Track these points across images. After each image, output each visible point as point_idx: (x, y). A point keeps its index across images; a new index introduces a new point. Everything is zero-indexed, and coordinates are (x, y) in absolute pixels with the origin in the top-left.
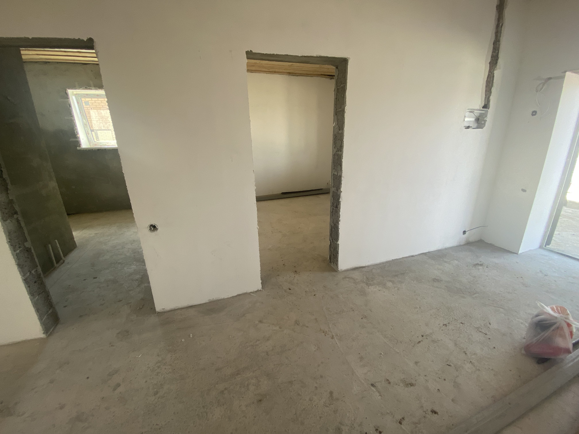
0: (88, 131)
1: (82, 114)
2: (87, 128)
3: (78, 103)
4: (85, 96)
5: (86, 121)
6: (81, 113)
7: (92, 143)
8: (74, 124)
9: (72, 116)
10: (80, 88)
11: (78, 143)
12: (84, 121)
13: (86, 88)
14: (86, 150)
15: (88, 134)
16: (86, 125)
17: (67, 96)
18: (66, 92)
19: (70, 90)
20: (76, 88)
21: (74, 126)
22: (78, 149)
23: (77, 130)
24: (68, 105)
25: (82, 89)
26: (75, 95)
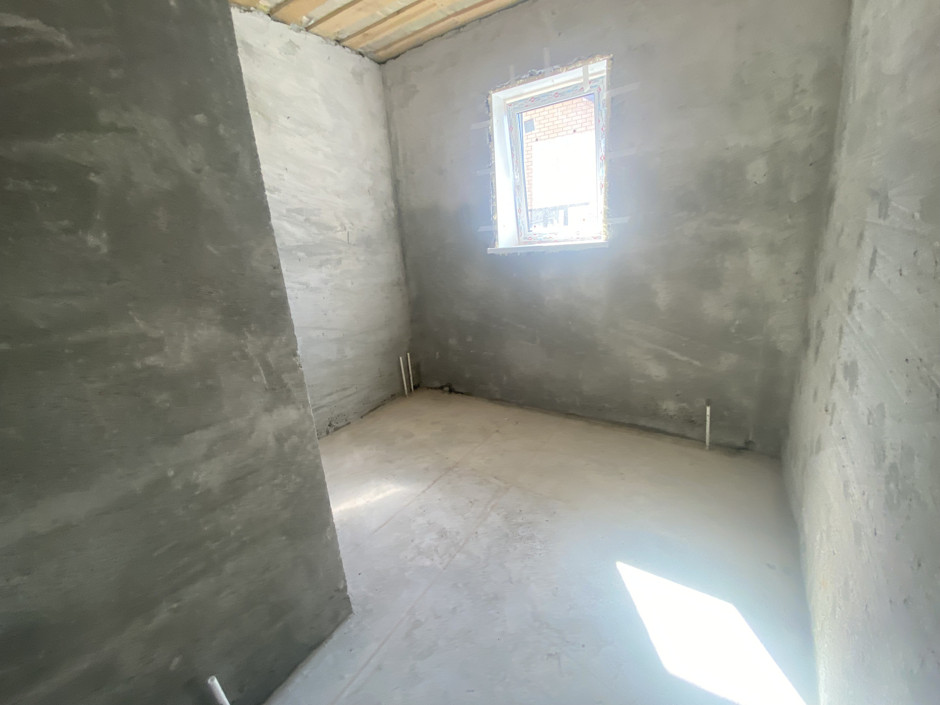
2: (519, 195)
3: (511, 129)
4: (530, 103)
6: (513, 155)
7: (523, 236)
8: (493, 187)
9: (490, 167)
10: (518, 80)
11: (492, 237)
12: (516, 177)
13: (531, 75)
14: (503, 255)
15: (520, 213)
16: (518, 187)
17: (487, 112)
18: (487, 100)
19: (496, 92)
20: (509, 84)
21: (491, 193)
22: (488, 253)
23: (494, 203)
24: (487, 135)
25: (521, 80)
26: (509, 107)
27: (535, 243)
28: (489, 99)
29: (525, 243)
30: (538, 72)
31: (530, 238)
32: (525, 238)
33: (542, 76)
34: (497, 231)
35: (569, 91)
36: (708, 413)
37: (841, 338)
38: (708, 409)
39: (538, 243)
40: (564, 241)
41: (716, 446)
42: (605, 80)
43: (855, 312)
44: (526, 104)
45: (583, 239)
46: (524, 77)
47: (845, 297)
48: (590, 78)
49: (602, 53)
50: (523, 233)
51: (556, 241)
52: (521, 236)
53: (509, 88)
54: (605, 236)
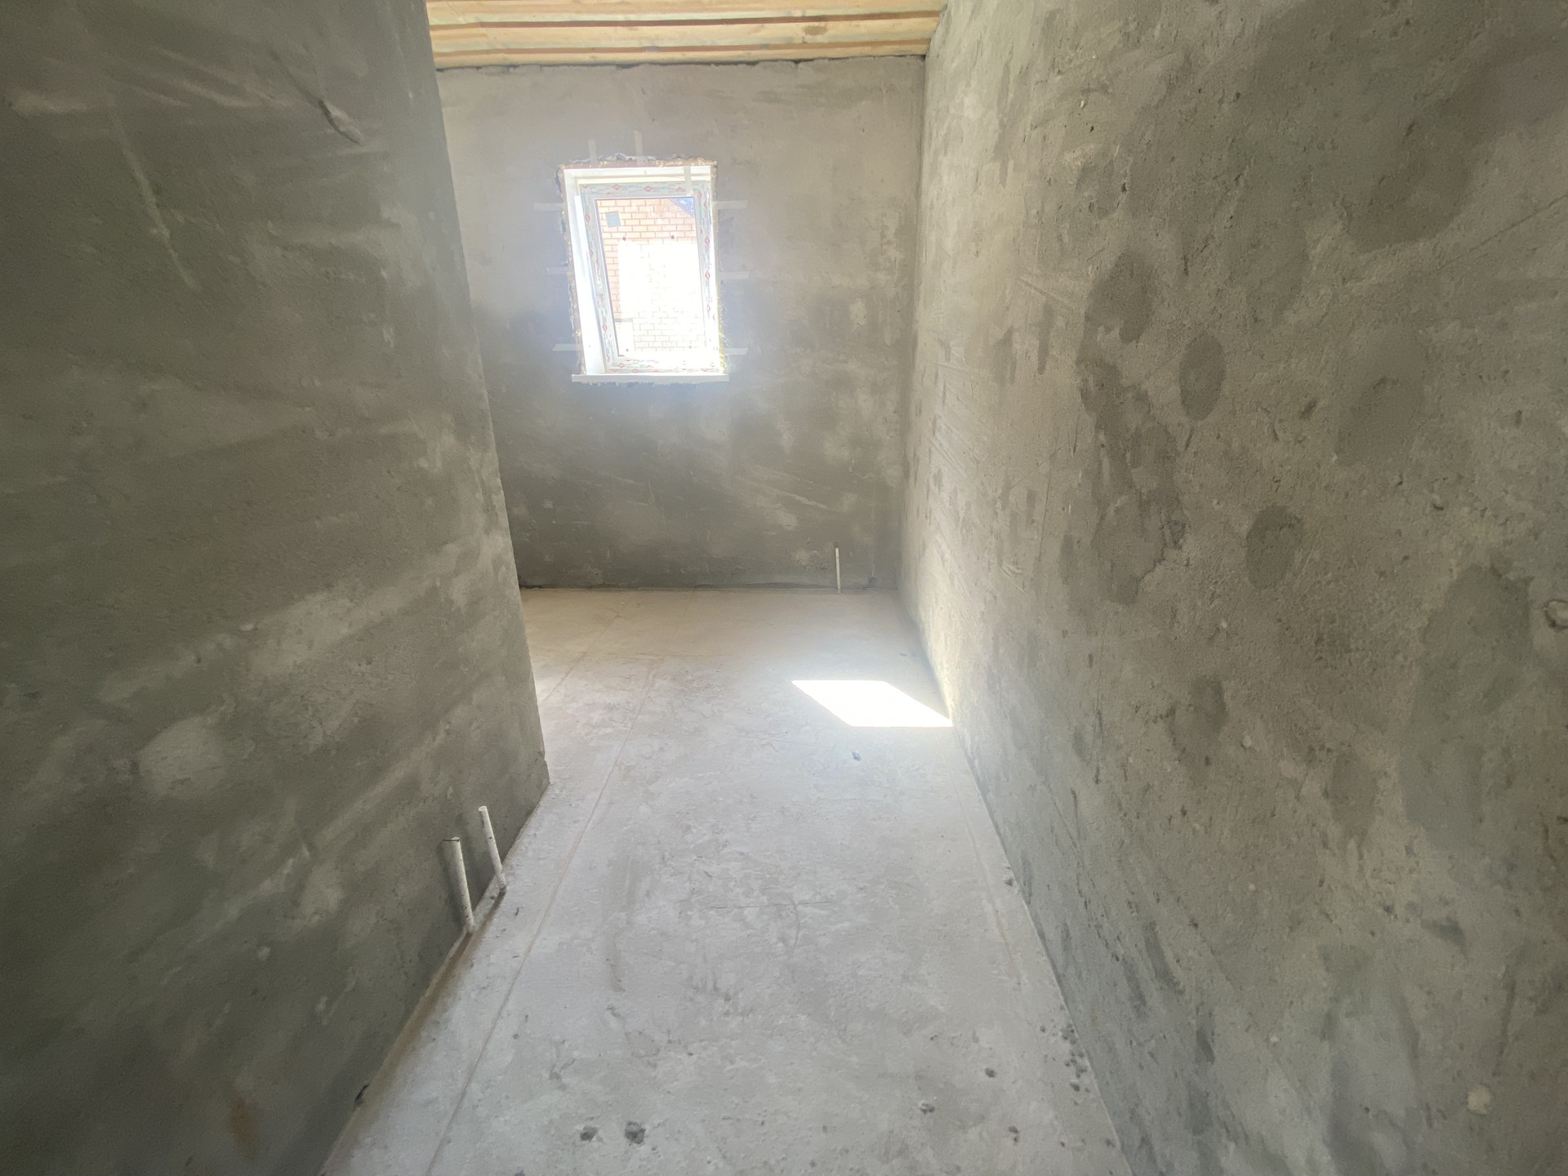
0: (604, 319)
1: (595, 258)
2: (604, 306)
3: (587, 218)
4: (612, 190)
5: (603, 283)
6: (591, 254)
7: (611, 361)
8: (572, 292)
9: (567, 265)
10: (601, 160)
11: (575, 359)
12: (599, 282)
13: (618, 159)
14: (594, 385)
15: (605, 330)
16: (601, 295)
17: (558, 191)
18: (557, 176)
19: (570, 168)
20: (589, 162)
21: (571, 299)
22: (573, 381)
23: (576, 314)
24: (560, 223)
25: (605, 163)
26: (583, 189)
27: (629, 371)
28: (560, 175)
29: (615, 371)
30: (627, 158)
31: (621, 365)
32: (613, 365)
33: (632, 164)
34: (582, 353)
35: (663, 188)
36: (837, 555)
37: (930, 456)
38: (837, 550)
39: (633, 371)
40: (667, 371)
41: (847, 589)
42: (709, 186)
43: (937, 434)
44: (608, 191)
45: (690, 370)
46: (610, 158)
47: (930, 425)
48: (694, 178)
49: (707, 157)
50: (611, 358)
51: (656, 371)
52: (608, 360)
53: (588, 167)
54: (723, 369)
